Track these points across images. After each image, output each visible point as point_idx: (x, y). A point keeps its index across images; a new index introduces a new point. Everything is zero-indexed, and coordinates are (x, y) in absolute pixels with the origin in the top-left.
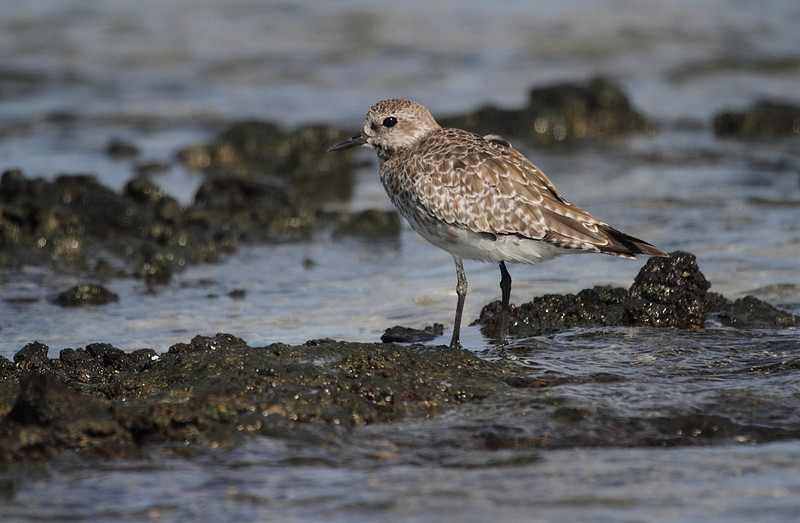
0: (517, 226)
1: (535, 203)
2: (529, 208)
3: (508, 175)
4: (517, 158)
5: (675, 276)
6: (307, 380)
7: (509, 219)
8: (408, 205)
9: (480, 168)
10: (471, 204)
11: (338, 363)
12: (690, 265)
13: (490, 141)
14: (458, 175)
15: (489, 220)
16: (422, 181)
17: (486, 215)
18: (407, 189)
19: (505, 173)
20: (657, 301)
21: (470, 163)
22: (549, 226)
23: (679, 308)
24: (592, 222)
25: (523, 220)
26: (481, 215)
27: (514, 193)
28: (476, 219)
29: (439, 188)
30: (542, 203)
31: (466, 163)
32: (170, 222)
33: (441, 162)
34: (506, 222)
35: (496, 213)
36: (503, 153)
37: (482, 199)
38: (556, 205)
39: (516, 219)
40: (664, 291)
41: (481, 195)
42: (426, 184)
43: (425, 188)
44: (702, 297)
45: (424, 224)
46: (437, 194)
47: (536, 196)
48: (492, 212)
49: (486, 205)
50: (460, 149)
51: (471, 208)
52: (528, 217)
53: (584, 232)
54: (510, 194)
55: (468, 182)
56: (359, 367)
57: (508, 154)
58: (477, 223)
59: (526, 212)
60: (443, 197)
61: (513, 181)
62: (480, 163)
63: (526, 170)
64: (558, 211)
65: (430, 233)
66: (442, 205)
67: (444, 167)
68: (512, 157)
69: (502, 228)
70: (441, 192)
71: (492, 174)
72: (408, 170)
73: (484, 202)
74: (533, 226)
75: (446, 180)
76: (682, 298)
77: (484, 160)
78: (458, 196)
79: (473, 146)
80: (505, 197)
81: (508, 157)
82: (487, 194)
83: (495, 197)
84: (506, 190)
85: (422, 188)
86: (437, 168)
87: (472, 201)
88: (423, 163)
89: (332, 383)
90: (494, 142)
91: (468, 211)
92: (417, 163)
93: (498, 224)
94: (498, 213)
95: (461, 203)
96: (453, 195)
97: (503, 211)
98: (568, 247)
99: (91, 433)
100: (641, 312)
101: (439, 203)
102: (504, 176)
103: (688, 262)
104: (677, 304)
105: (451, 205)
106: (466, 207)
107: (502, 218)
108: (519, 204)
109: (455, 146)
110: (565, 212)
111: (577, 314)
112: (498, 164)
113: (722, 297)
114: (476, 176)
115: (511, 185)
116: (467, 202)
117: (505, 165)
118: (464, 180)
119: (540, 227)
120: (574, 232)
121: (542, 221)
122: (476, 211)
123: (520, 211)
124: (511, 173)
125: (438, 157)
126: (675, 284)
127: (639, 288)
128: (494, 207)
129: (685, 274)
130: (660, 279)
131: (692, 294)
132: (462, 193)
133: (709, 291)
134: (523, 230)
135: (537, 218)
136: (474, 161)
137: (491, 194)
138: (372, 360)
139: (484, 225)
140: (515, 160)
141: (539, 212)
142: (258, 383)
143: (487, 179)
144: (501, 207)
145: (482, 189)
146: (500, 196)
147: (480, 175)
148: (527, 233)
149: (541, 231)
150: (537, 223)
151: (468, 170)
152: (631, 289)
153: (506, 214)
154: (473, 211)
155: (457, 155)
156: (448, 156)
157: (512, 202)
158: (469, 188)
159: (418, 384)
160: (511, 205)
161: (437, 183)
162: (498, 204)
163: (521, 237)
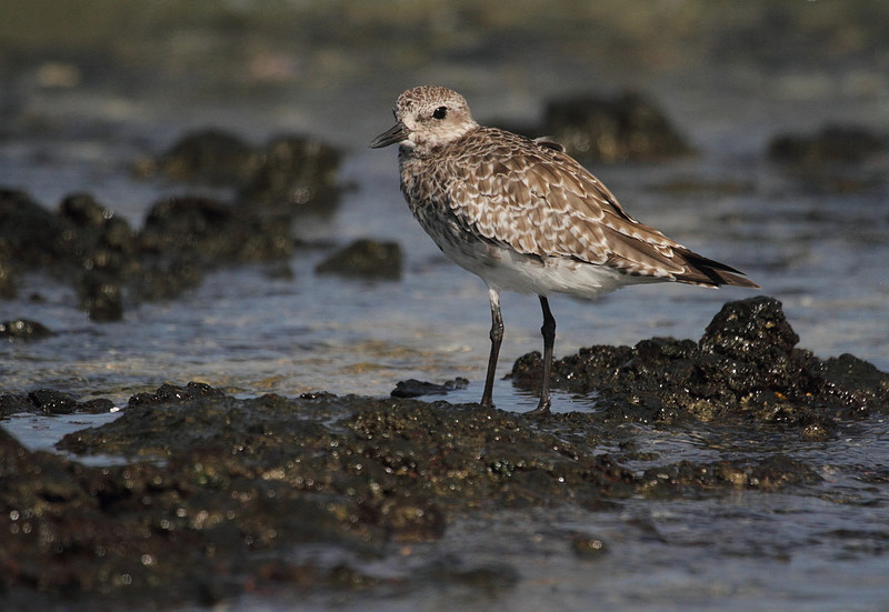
0: (572, 247)
1: (594, 220)
2: (588, 226)
3: (561, 184)
4: (572, 165)
5: (756, 327)
6: (309, 441)
7: (562, 238)
8: (437, 218)
9: (526, 173)
10: (515, 218)
11: (346, 421)
12: (774, 314)
13: (539, 144)
14: (499, 182)
15: (537, 239)
16: (455, 185)
17: (533, 233)
18: (437, 199)
19: (558, 182)
20: (734, 358)
21: (514, 168)
22: (612, 249)
23: (761, 366)
24: (665, 243)
25: (581, 240)
26: (527, 232)
27: (568, 207)
28: (521, 237)
29: (476, 196)
30: (604, 220)
31: (509, 167)
32: (118, 249)
33: (478, 165)
34: (560, 242)
35: (546, 231)
36: (555, 158)
37: (530, 211)
38: (621, 223)
39: (571, 239)
40: (742, 345)
41: (528, 206)
42: (460, 190)
43: (458, 194)
44: (789, 352)
45: (457, 241)
46: (473, 203)
47: (596, 212)
48: (542, 229)
49: (534, 218)
50: (503, 150)
51: (516, 222)
52: (586, 237)
53: (656, 257)
54: (562, 208)
55: (511, 191)
56: (373, 427)
57: (561, 160)
58: (522, 242)
59: (584, 230)
60: (480, 206)
61: (566, 192)
62: (526, 168)
63: (583, 180)
64: (623, 231)
65: (464, 252)
66: (479, 216)
67: (482, 171)
68: (567, 163)
69: (554, 249)
70: (477, 201)
71: (541, 182)
72: (438, 176)
73: (531, 215)
74: (592, 248)
75: (482, 187)
76: (765, 353)
77: (532, 165)
78: (499, 207)
79: (518, 147)
80: (559, 211)
81: (561, 163)
82: (536, 205)
83: (546, 211)
84: (558, 203)
85: (454, 195)
86: (473, 173)
87: (518, 215)
88: (456, 166)
89: (341, 445)
90: (544, 145)
91: (513, 226)
92: (448, 166)
93: (549, 244)
94: (549, 231)
95: (503, 216)
96: (493, 205)
97: (556, 228)
98: (636, 274)
99: (47, 497)
100: (715, 370)
101: (475, 214)
102: (557, 185)
103: (773, 311)
104: (758, 361)
105: (489, 216)
106: (509, 222)
107: (554, 237)
108: (576, 220)
109: (496, 147)
110: (632, 232)
111: (635, 371)
112: (550, 170)
113: (811, 354)
114: (521, 183)
115: (565, 197)
116: (511, 215)
117: (558, 172)
118: (506, 189)
119: (602, 249)
120: (643, 256)
121: (604, 242)
122: (522, 227)
123: (576, 229)
124: (565, 181)
125: (474, 159)
126: (757, 336)
127: (712, 340)
128: (544, 221)
129: (769, 325)
130: (737, 330)
131: (778, 350)
132: (504, 204)
133: (796, 346)
134: (579, 253)
135: (598, 238)
136: (518, 165)
137: (541, 207)
138: (390, 419)
139: (531, 246)
140: (570, 168)
141: (600, 231)
142: (248, 442)
143: (535, 188)
144: (553, 223)
145: (528, 200)
146: (552, 210)
147: (526, 182)
148: (584, 256)
149: (602, 254)
150: (597, 245)
151: (511, 176)
152: (701, 342)
153: (560, 233)
154: (518, 227)
155: (499, 158)
156: (487, 158)
157: (567, 217)
158: (513, 198)
159: (448, 449)
160: (566, 221)
161: (472, 190)
162: (550, 221)
163: (578, 260)
